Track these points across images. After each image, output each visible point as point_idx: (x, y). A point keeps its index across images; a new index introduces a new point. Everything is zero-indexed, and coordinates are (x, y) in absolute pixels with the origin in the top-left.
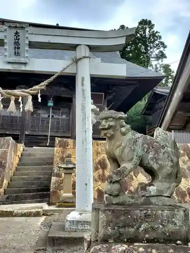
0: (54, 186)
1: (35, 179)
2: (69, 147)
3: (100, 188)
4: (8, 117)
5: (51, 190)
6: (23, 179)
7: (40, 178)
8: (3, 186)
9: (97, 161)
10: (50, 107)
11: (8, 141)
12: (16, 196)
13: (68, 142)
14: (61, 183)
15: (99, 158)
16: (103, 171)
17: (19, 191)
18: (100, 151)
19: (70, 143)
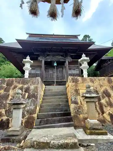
0: (74, 111)
1: (57, 105)
2: (79, 82)
3: (111, 113)
4: (34, 73)
5: (72, 115)
6: (49, 106)
7: (60, 105)
8: (37, 112)
9: (102, 91)
10: (55, 66)
11: (38, 80)
12: (47, 120)
13: (78, 79)
14: (79, 109)
15: (103, 89)
16: (109, 99)
17: (48, 116)
18: (101, 84)
19: (79, 79)
